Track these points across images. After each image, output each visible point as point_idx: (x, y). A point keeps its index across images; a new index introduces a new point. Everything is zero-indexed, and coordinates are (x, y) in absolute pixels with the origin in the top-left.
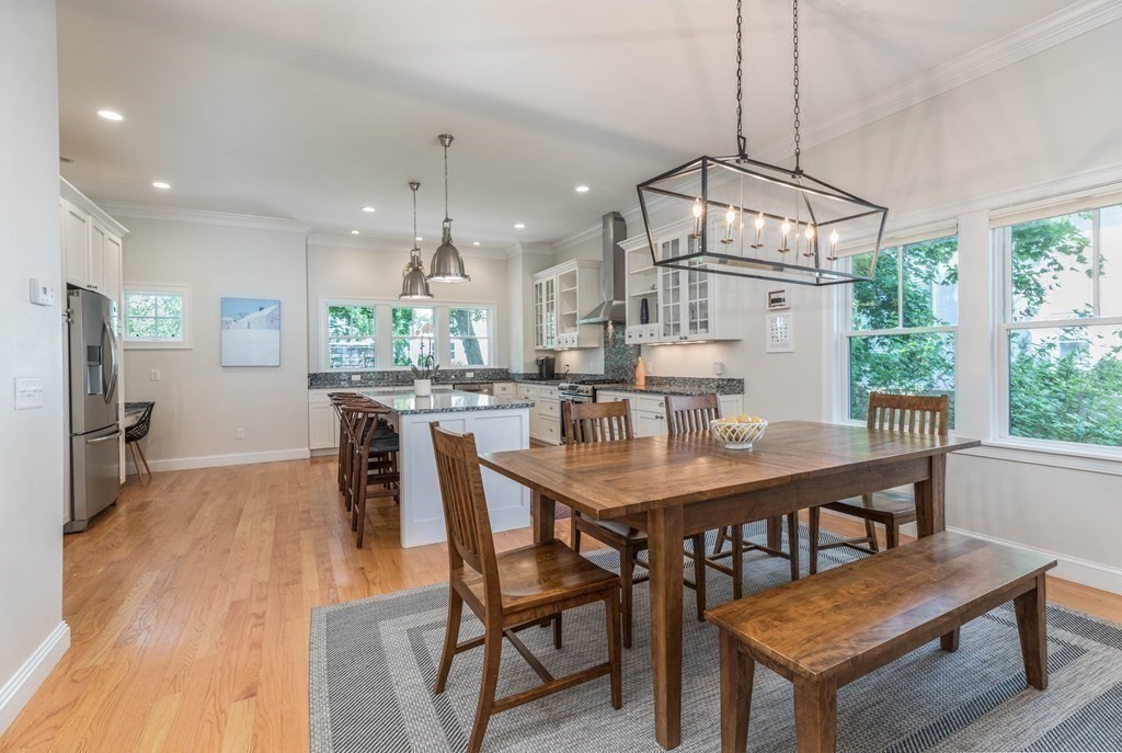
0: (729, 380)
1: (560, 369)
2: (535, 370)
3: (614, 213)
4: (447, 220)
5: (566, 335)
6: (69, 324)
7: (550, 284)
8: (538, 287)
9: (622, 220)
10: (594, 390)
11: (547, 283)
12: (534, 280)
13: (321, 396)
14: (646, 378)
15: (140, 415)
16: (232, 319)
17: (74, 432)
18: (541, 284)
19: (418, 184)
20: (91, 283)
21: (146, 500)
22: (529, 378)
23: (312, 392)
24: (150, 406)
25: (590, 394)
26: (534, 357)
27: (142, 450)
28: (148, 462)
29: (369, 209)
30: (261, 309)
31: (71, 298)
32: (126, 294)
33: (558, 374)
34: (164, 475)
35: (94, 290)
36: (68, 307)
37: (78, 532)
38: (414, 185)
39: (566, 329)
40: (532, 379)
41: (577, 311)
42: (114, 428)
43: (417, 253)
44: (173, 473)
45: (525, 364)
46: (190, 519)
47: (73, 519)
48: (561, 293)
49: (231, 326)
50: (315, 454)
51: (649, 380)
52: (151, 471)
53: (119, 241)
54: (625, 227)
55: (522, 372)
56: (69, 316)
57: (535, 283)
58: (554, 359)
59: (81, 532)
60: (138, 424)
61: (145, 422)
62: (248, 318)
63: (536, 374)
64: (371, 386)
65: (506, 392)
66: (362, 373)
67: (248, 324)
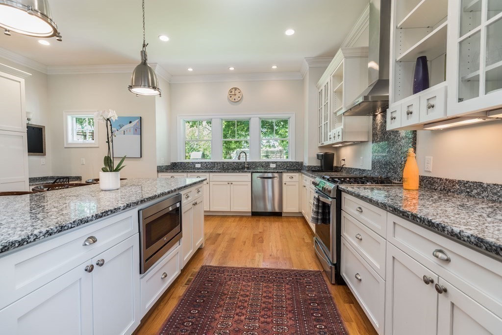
1: (338, 163)
2: (317, 163)
5: (334, 131)
8: (321, 93)
11: (325, 87)
18: (322, 90)
22: (312, 169)
25: (333, 194)
30: (130, 122)
32: (72, 117)
33: (336, 167)
40: (314, 171)
41: (343, 104)
45: (309, 159)
48: (334, 92)
49: (115, 133)
53: (22, 80)
55: (307, 164)
57: (319, 90)
58: (332, 155)
62: (123, 128)
63: (318, 167)
64: (194, 172)
65: (294, 180)
66: (201, 163)
67: (124, 132)
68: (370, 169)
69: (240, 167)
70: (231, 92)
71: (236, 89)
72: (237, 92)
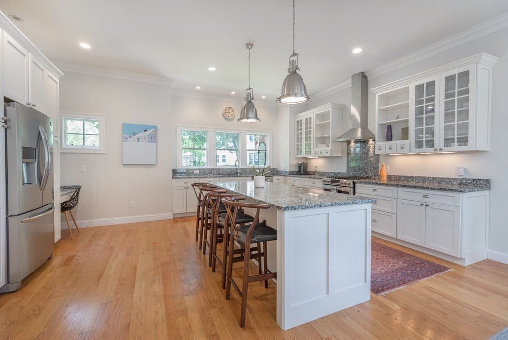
0: (474, 180)
1: (311, 169)
2: (296, 169)
3: (362, 73)
4: (295, 54)
5: (320, 149)
6: (6, 129)
7: (308, 121)
8: (299, 123)
9: (366, 77)
10: (354, 183)
11: (306, 119)
12: (296, 118)
13: (179, 183)
14: (388, 176)
15: (72, 194)
16: (128, 136)
17: (10, 214)
18: (301, 120)
19: (252, 45)
20: (30, 102)
21: (73, 254)
22: (292, 173)
23: (174, 180)
24: (78, 188)
25: (352, 185)
26: (295, 162)
27: (74, 216)
28: (77, 222)
29: (212, 69)
30: (146, 130)
31: (8, 108)
32: (65, 119)
33: (309, 172)
34: (87, 230)
35: (33, 107)
36: (6, 115)
37: (13, 292)
38: (249, 45)
39: (319, 146)
40: (294, 174)
41: (331, 135)
42: (49, 206)
43: (250, 91)
44: (92, 229)
45: (290, 166)
46: (100, 277)
47: (8, 282)
48: (316, 125)
49: (128, 140)
50: (176, 216)
51: (389, 177)
52: (79, 227)
53: (58, 81)
54: (367, 82)
55: (288, 169)
56: (6, 122)
57: (297, 119)
58: (307, 163)
59: (16, 291)
60: (71, 200)
61: (75, 199)
62: (137, 136)
63: (296, 172)
64: (207, 177)
65: (280, 181)
66: (200, 169)
67: (138, 139)
68: (346, 172)
69: (233, 173)
70: (226, 110)
71: (230, 108)
72: (231, 110)
